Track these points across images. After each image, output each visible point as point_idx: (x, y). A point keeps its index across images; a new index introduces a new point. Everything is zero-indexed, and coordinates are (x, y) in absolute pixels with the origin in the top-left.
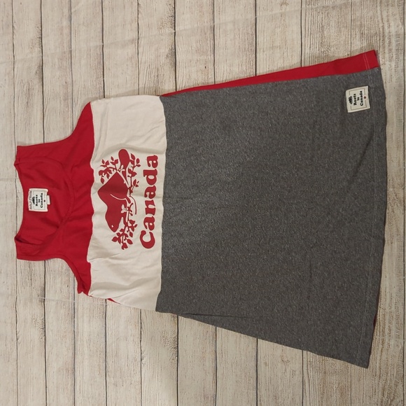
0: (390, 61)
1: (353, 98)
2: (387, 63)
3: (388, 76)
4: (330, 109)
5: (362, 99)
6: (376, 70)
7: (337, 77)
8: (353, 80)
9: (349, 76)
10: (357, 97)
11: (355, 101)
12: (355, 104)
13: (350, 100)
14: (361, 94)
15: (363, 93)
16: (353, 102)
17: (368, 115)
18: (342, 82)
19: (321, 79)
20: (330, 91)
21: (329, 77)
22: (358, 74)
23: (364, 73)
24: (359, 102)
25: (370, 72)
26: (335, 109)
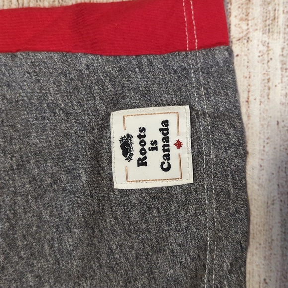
0: (268, 30)
1: (136, 141)
2: (257, 36)
3: (257, 82)
4: (50, 167)
5: (166, 148)
6: (219, 53)
7: (85, 60)
8: (139, 80)
9: (124, 61)
10: (148, 140)
11: (143, 152)
12: (142, 162)
13: (126, 145)
14: (165, 131)
15: (172, 127)
16: (136, 155)
17: (184, 206)
18: (99, 82)
19: (24, 60)
20: (52, 107)
21: (56, 56)
22: (158, 61)
23: (175, 61)
24: (155, 158)
25: (197, 59)
26: (68, 172)
